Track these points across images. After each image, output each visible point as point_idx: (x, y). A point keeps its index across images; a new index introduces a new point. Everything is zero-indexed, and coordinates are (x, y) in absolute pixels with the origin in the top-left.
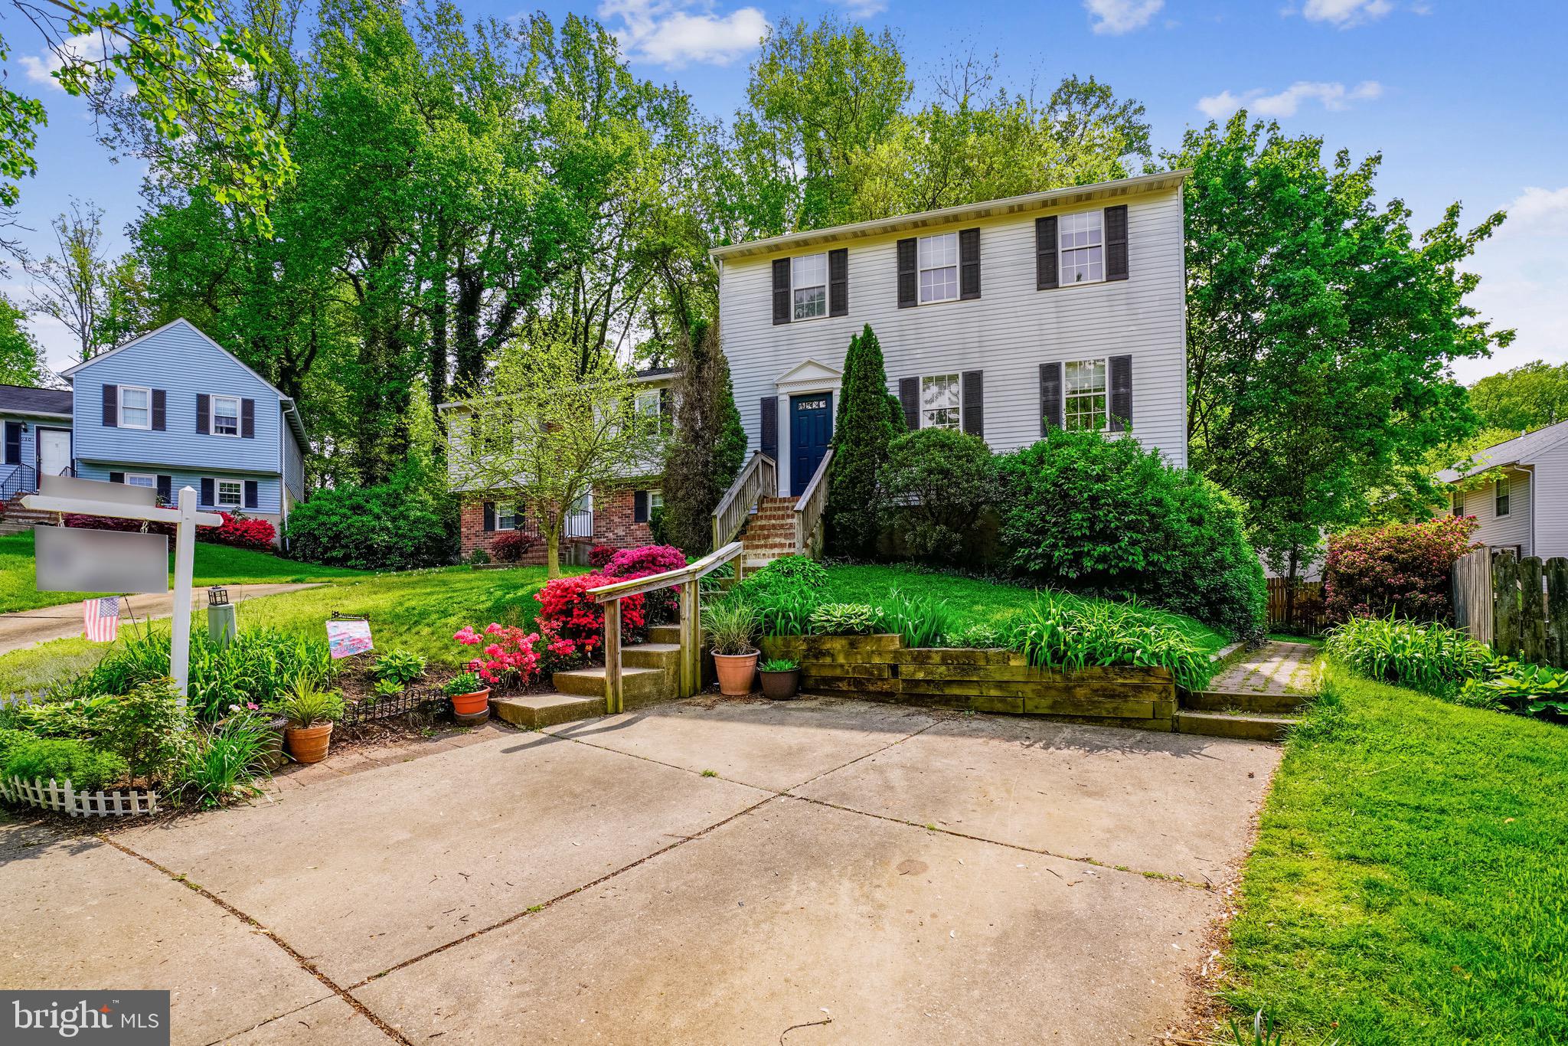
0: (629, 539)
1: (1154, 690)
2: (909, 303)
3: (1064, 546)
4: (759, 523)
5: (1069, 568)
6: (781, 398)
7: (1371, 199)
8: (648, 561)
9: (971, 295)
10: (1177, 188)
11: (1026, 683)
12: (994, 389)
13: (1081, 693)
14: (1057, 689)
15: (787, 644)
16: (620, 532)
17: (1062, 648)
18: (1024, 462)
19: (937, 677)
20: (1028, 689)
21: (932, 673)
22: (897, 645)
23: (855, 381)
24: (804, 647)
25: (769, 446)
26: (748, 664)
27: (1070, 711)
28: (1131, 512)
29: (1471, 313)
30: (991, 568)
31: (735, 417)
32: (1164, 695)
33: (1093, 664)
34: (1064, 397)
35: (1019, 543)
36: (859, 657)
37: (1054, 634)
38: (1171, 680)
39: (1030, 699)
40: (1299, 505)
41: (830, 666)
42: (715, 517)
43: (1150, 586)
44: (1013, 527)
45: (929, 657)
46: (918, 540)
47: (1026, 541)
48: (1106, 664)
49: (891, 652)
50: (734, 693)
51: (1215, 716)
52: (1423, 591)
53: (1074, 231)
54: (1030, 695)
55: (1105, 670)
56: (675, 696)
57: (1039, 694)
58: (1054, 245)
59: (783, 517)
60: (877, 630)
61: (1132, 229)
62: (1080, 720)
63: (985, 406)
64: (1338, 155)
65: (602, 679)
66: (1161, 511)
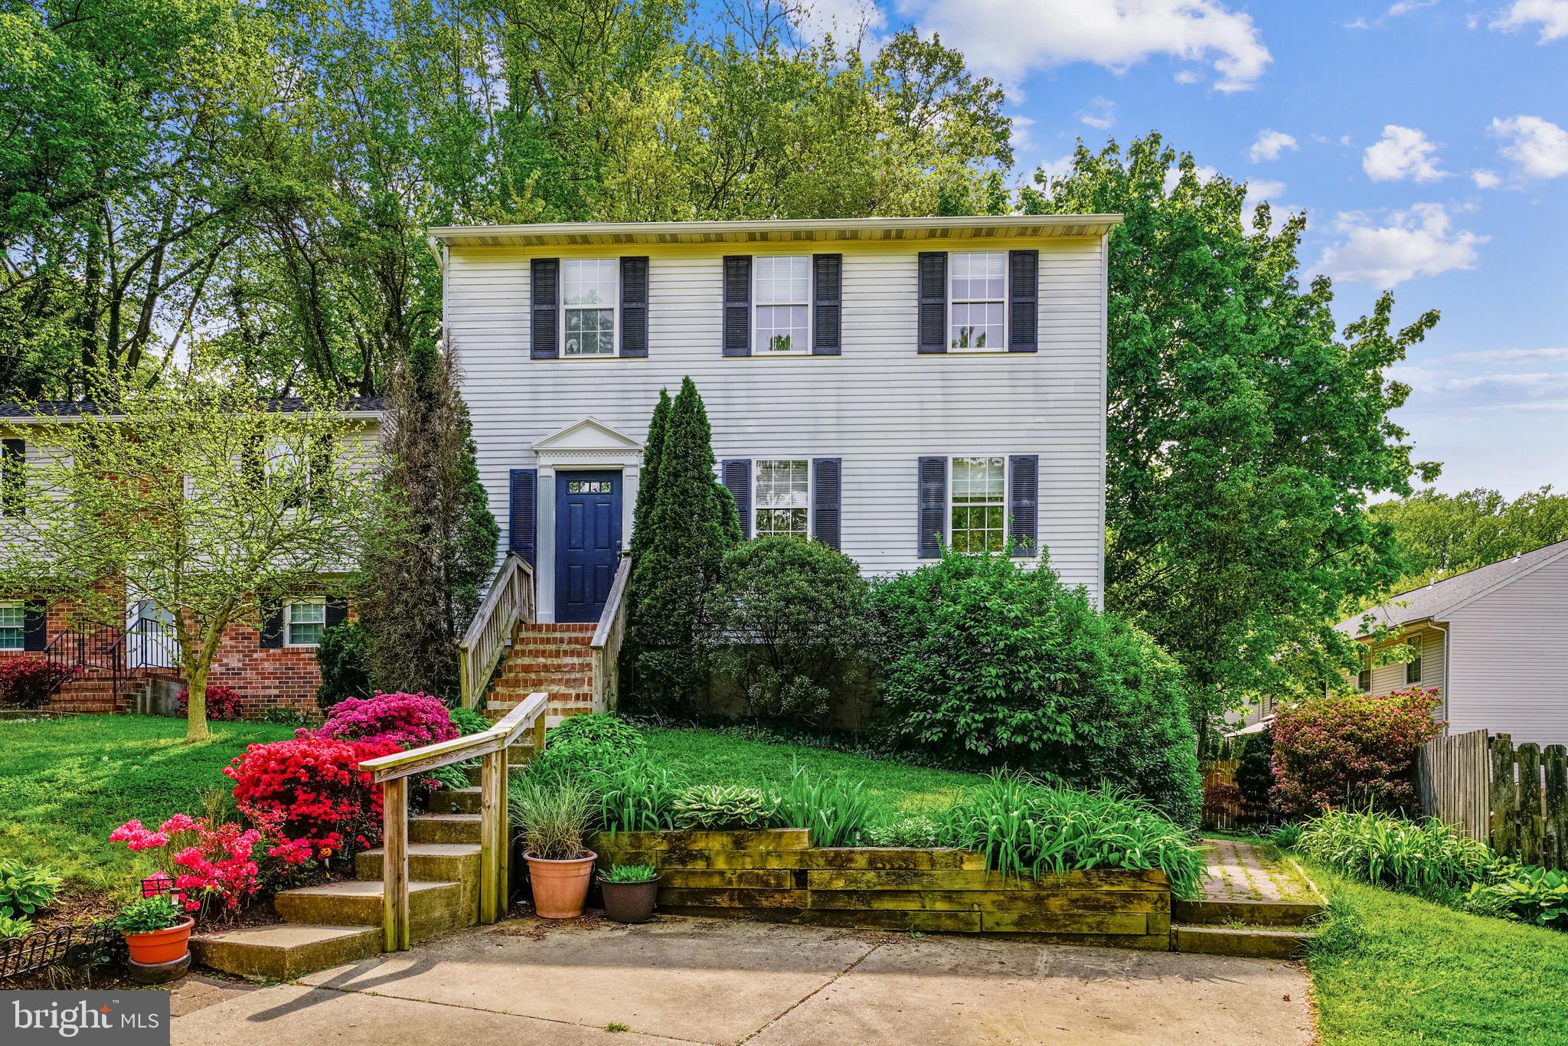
0: (249, 674)
1: (1147, 899)
2: (739, 351)
3: (971, 710)
4: (519, 661)
5: (977, 740)
6: (541, 472)
7: (1293, 272)
8: (402, 719)
9: (827, 350)
10: (1101, 236)
11: (985, 892)
12: (856, 486)
13: (1055, 904)
14: (1024, 900)
15: (636, 841)
16: (234, 661)
17: (1033, 846)
18: (911, 592)
19: (863, 887)
20: (987, 900)
21: (855, 881)
22: (805, 843)
23: (669, 461)
24: (664, 846)
25: (523, 543)
26: (582, 872)
27: (1041, 927)
28: (1058, 670)
29: (1398, 433)
30: (864, 739)
31: (478, 496)
32: (1159, 905)
33: (1071, 868)
34: (950, 504)
35: (906, 705)
36: (748, 860)
37: (1024, 832)
38: (1167, 886)
39: (989, 913)
40: (1210, 662)
41: (703, 873)
42: (465, 650)
43: (1078, 766)
44: (900, 681)
45: (851, 860)
46: (768, 695)
47: (918, 702)
48: (1088, 867)
49: (795, 853)
50: (560, 916)
51: (1215, 930)
52: (1391, 777)
53: (969, 277)
54: (990, 908)
55: (1086, 874)
56: (473, 921)
57: (1001, 907)
58: (942, 294)
59: (557, 654)
60: (773, 824)
61: (1044, 284)
62: (1055, 938)
63: (843, 509)
64: (1258, 210)
65: (378, 900)
66: (1092, 668)
